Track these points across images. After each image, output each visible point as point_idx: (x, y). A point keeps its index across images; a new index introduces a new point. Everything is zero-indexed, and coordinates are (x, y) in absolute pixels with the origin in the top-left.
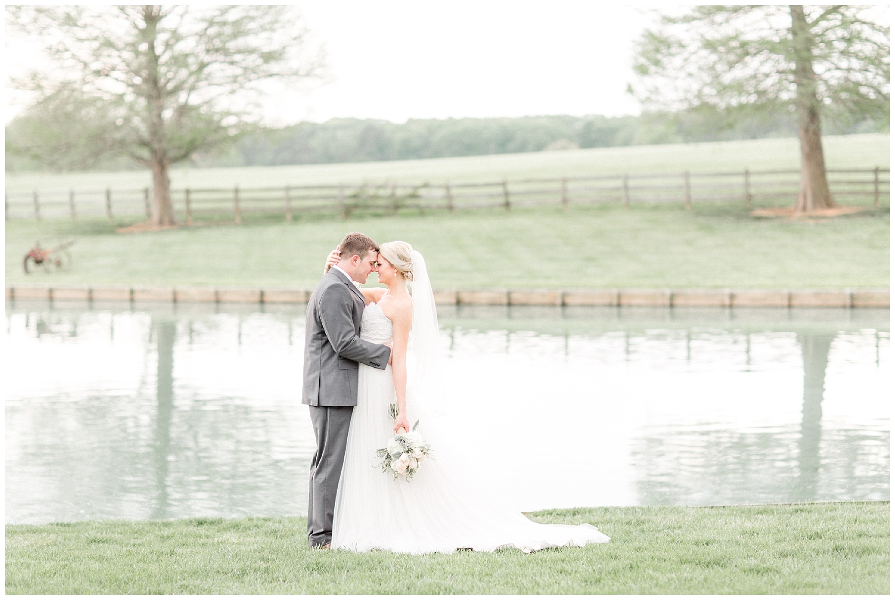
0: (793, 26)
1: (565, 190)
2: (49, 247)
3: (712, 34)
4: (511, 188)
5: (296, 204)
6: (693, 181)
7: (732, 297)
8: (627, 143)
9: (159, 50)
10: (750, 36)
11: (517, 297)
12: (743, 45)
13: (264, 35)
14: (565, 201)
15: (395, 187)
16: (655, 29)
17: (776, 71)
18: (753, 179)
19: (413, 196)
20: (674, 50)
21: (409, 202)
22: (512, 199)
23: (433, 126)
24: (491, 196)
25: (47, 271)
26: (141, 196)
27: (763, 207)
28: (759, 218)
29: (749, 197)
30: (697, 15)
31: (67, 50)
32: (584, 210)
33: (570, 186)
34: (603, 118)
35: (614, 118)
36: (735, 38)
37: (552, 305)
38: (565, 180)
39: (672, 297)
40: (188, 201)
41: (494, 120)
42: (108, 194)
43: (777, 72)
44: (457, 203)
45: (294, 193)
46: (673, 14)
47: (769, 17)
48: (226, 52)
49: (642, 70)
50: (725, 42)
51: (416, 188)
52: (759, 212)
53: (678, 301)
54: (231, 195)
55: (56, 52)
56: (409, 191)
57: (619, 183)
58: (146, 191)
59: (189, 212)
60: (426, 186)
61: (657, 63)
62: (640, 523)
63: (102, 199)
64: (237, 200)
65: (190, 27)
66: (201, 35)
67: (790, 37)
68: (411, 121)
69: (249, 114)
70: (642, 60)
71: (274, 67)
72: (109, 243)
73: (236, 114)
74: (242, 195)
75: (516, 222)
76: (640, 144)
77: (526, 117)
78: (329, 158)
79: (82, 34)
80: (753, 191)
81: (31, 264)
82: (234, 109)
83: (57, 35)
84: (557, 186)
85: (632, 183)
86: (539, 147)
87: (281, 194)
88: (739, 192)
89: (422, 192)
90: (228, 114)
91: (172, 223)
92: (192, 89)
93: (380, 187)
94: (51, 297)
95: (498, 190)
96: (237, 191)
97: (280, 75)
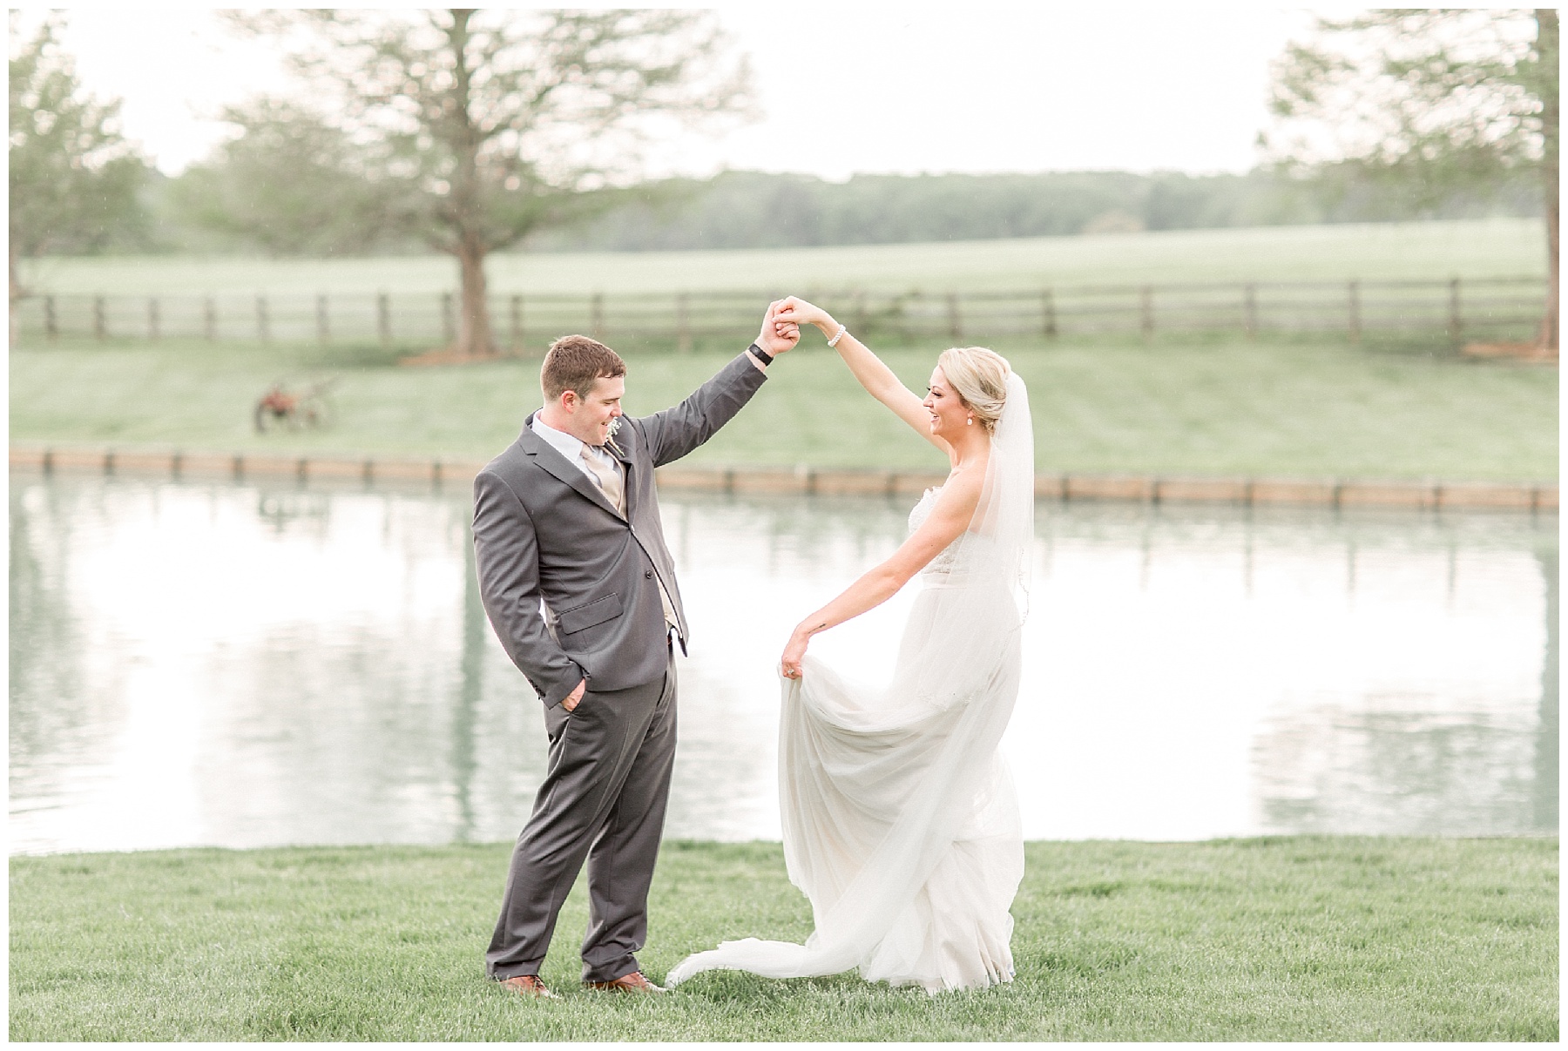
0: (1538, 39)
1: (1146, 308)
2: (298, 389)
3: (1402, 51)
4: (1059, 302)
5: (696, 323)
6: (1366, 295)
7: (1438, 492)
9: (472, 61)
10: (1465, 54)
11: (1078, 486)
12: (1453, 68)
13: (649, 41)
14: (1148, 325)
15: (862, 296)
16: (1305, 40)
17: (1508, 113)
18: (1466, 293)
19: (894, 312)
20: (1336, 74)
21: (889, 322)
22: (1060, 321)
23: (894, 185)
24: (1025, 315)
25: (293, 430)
26: (436, 307)
27: (1483, 339)
28: (1475, 360)
29: (1457, 324)
30: (1377, 17)
31: (320, 61)
32: (1180, 342)
33: (1158, 300)
34: (1181, 177)
35: (1203, 179)
36: (1441, 56)
37: (1135, 500)
38: (1148, 290)
39: (1338, 490)
40: (516, 315)
41: (1000, 178)
42: (383, 300)
43: (1511, 115)
44: (967, 325)
45: (695, 305)
46: (1334, 18)
47: (1499, 22)
48: (586, 69)
49: (1283, 108)
50: (1423, 64)
51: (898, 299)
52: (1475, 349)
53: (1348, 497)
54: (586, 307)
55: (301, 64)
56: (885, 305)
57: (1237, 296)
58: (447, 298)
59: (518, 333)
60: (916, 295)
61: (1308, 97)
62: (1377, 860)
63: (370, 310)
64: (597, 315)
65: (526, 24)
66: (546, 39)
67: (1534, 57)
68: (857, 178)
69: (620, 171)
70: (1285, 93)
71: (661, 92)
72: (388, 384)
73: (600, 172)
74: (608, 307)
75: (1066, 358)
76: (1252, 223)
77: (1052, 173)
78: (721, 239)
79: (348, 34)
80: (1465, 312)
81: (268, 419)
82: (599, 163)
83: (305, 38)
84: (1133, 300)
85: (1262, 296)
86: (1073, 226)
87: (670, 306)
88: (1441, 314)
89: (910, 306)
90: (588, 170)
91: (491, 350)
92: (526, 127)
94: (302, 475)
95: (1036, 305)
96: (597, 299)
97: (673, 107)
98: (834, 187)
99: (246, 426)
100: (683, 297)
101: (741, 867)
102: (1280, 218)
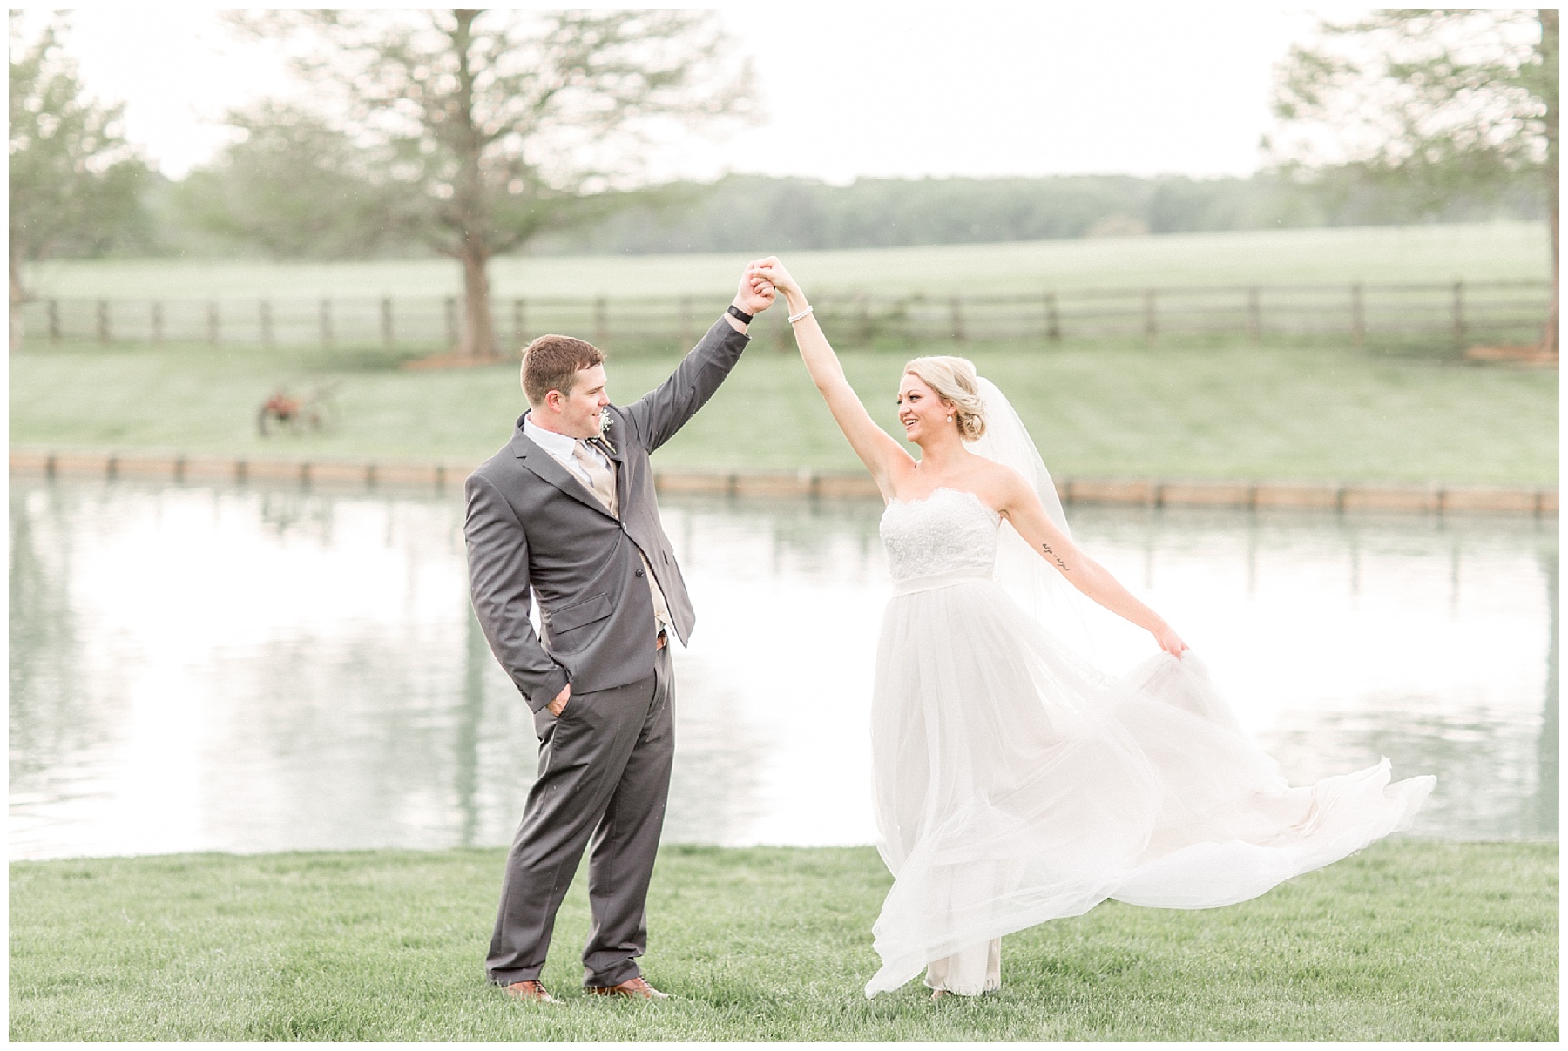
0: (1542, 42)
1: (1150, 312)
2: (301, 393)
3: (1405, 54)
4: (1063, 306)
5: (699, 326)
6: (1370, 299)
7: (1442, 495)
8: (1226, 225)
9: (476, 64)
10: (1469, 57)
11: (1081, 489)
12: (1456, 71)
13: (653, 44)
14: (1151, 329)
15: (865, 300)
16: (1309, 43)
17: (1512, 116)
18: (1469, 297)
19: (898, 316)
20: (1339, 77)
21: (893, 325)
22: (1064, 325)
23: (898, 189)
24: (1028, 318)
25: (297, 434)
26: (439, 311)
27: (1488, 343)
28: (1479, 364)
29: (1461, 327)
31: (323, 64)
32: (1184, 345)
33: (1162, 303)
34: (1185, 180)
35: (1207, 182)
36: (1445, 59)
37: (1139, 504)
38: (1151, 294)
39: (1342, 494)
40: (519, 319)
42: (386, 304)
43: (1514, 118)
44: (971, 328)
45: (698, 309)
46: (1338, 21)
47: (1503, 25)
48: (589, 72)
49: (1287, 111)
50: (1426, 67)
51: (901, 303)
52: (1479, 352)
53: (1352, 501)
54: (589, 311)
55: (304, 68)
56: (888, 309)
57: (1240, 300)
58: (450, 302)
59: (520, 336)
60: (919, 299)
61: (1311, 100)
62: (1379, 865)
63: (374, 314)
64: (601, 318)
65: (529, 27)
66: (549, 42)
67: (1538, 60)
68: (861, 182)
69: (624, 175)
70: (1289, 97)
71: (664, 96)
72: (391, 388)
73: (604, 175)
74: (610, 311)
75: (1069, 362)
77: (1056, 177)
79: (351, 38)
80: (1469, 316)
81: (272, 423)
82: (603, 166)
83: (308, 41)
84: (1137, 303)
85: (1266, 300)
86: (1077, 230)
87: (674, 310)
88: (1445, 317)
89: (914, 310)
90: (591, 174)
91: (494, 354)
92: (529, 131)
93: (838, 300)
94: (305, 480)
95: (1039, 309)
96: (601, 303)
97: (677, 110)
98: (839, 190)
99: (249, 431)
100: (686, 301)
101: (743, 872)
102: (1285, 220)
